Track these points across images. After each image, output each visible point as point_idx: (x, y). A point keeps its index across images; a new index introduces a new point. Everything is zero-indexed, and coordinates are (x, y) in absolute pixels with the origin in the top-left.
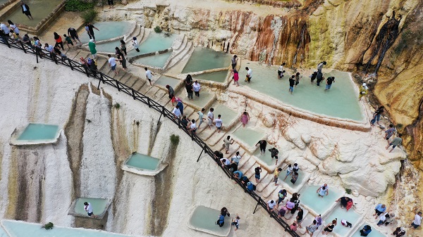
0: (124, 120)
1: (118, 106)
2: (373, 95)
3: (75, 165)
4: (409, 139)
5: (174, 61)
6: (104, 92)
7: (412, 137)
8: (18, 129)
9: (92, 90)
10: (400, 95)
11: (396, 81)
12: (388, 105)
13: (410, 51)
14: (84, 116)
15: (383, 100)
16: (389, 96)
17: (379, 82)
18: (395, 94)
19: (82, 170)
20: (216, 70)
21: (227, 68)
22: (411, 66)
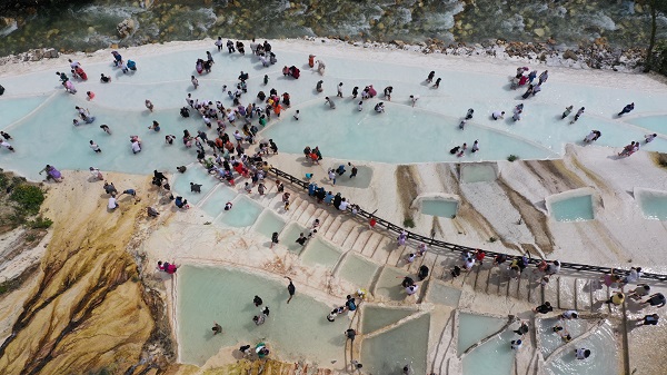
0: (479, 233)
1: (492, 240)
2: (156, 320)
3: (514, 195)
4: (128, 269)
5: (447, 336)
6: (519, 249)
7: (123, 270)
8: (601, 208)
9: (534, 248)
10: (122, 316)
11: (120, 339)
12: (140, 308)
13: (87, 369)
14: (529, 226)
15: (145, 314)
16: (135, 320)
17: (141, 345)
18: (128, 318)
19: (503, 192)
20: (381, 331)
21: (365, 337)
22: (93, 355)
